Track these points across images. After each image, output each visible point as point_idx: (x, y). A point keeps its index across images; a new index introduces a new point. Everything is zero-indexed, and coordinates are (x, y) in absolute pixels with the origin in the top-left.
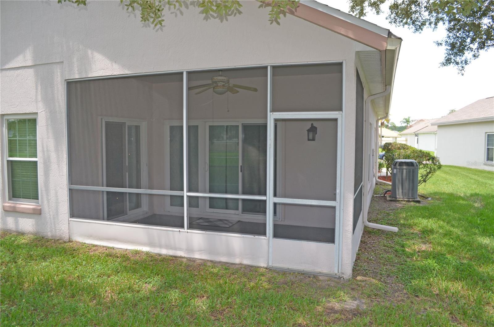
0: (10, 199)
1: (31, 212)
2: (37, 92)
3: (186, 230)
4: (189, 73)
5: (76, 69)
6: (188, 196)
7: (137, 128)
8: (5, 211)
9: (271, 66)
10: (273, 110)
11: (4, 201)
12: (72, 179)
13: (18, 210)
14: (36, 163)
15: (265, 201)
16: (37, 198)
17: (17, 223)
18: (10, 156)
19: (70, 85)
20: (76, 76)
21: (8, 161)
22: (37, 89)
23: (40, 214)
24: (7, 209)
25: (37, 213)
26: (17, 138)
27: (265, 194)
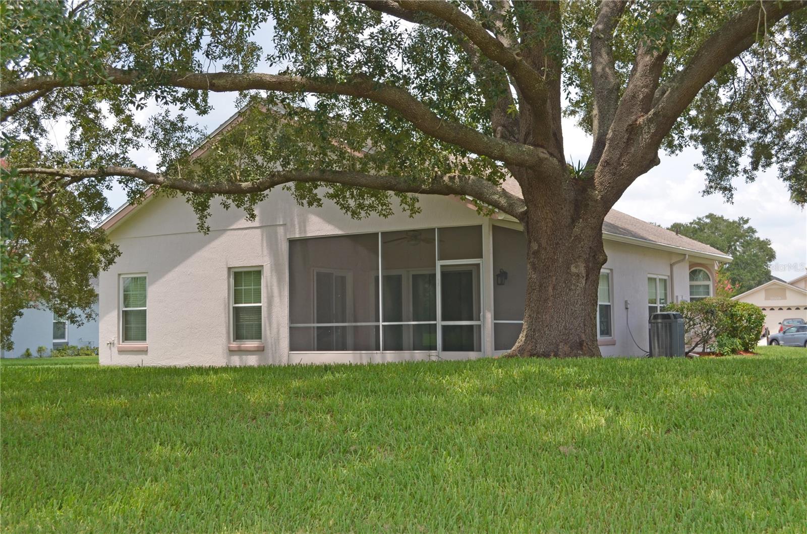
0: (234, 341)
1: (256, 349)
2: (262, 248)
3: (381, 351)
4: (382, 233)
5: (297, 230)
6: (383, 325)
7: (343, 279)
8: (230, 351)
9: (438, 228)
10: (441, 259)
11: (229, 342)
12: (292, 318)
13: (242, 349)
14: (260, 307)
15: (436, 325)
16: (260, 338)
17: (241, 360)
18: (235, 303)
19: (292, 242)
20: (297, 236)
21: (233, 307)
22: (262, 246)
23: (263, 350)
24: (231, 349)
25: (261, 350)
26: (243, 288)
27: (435, 320)
